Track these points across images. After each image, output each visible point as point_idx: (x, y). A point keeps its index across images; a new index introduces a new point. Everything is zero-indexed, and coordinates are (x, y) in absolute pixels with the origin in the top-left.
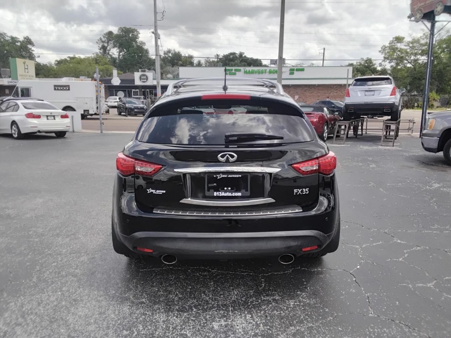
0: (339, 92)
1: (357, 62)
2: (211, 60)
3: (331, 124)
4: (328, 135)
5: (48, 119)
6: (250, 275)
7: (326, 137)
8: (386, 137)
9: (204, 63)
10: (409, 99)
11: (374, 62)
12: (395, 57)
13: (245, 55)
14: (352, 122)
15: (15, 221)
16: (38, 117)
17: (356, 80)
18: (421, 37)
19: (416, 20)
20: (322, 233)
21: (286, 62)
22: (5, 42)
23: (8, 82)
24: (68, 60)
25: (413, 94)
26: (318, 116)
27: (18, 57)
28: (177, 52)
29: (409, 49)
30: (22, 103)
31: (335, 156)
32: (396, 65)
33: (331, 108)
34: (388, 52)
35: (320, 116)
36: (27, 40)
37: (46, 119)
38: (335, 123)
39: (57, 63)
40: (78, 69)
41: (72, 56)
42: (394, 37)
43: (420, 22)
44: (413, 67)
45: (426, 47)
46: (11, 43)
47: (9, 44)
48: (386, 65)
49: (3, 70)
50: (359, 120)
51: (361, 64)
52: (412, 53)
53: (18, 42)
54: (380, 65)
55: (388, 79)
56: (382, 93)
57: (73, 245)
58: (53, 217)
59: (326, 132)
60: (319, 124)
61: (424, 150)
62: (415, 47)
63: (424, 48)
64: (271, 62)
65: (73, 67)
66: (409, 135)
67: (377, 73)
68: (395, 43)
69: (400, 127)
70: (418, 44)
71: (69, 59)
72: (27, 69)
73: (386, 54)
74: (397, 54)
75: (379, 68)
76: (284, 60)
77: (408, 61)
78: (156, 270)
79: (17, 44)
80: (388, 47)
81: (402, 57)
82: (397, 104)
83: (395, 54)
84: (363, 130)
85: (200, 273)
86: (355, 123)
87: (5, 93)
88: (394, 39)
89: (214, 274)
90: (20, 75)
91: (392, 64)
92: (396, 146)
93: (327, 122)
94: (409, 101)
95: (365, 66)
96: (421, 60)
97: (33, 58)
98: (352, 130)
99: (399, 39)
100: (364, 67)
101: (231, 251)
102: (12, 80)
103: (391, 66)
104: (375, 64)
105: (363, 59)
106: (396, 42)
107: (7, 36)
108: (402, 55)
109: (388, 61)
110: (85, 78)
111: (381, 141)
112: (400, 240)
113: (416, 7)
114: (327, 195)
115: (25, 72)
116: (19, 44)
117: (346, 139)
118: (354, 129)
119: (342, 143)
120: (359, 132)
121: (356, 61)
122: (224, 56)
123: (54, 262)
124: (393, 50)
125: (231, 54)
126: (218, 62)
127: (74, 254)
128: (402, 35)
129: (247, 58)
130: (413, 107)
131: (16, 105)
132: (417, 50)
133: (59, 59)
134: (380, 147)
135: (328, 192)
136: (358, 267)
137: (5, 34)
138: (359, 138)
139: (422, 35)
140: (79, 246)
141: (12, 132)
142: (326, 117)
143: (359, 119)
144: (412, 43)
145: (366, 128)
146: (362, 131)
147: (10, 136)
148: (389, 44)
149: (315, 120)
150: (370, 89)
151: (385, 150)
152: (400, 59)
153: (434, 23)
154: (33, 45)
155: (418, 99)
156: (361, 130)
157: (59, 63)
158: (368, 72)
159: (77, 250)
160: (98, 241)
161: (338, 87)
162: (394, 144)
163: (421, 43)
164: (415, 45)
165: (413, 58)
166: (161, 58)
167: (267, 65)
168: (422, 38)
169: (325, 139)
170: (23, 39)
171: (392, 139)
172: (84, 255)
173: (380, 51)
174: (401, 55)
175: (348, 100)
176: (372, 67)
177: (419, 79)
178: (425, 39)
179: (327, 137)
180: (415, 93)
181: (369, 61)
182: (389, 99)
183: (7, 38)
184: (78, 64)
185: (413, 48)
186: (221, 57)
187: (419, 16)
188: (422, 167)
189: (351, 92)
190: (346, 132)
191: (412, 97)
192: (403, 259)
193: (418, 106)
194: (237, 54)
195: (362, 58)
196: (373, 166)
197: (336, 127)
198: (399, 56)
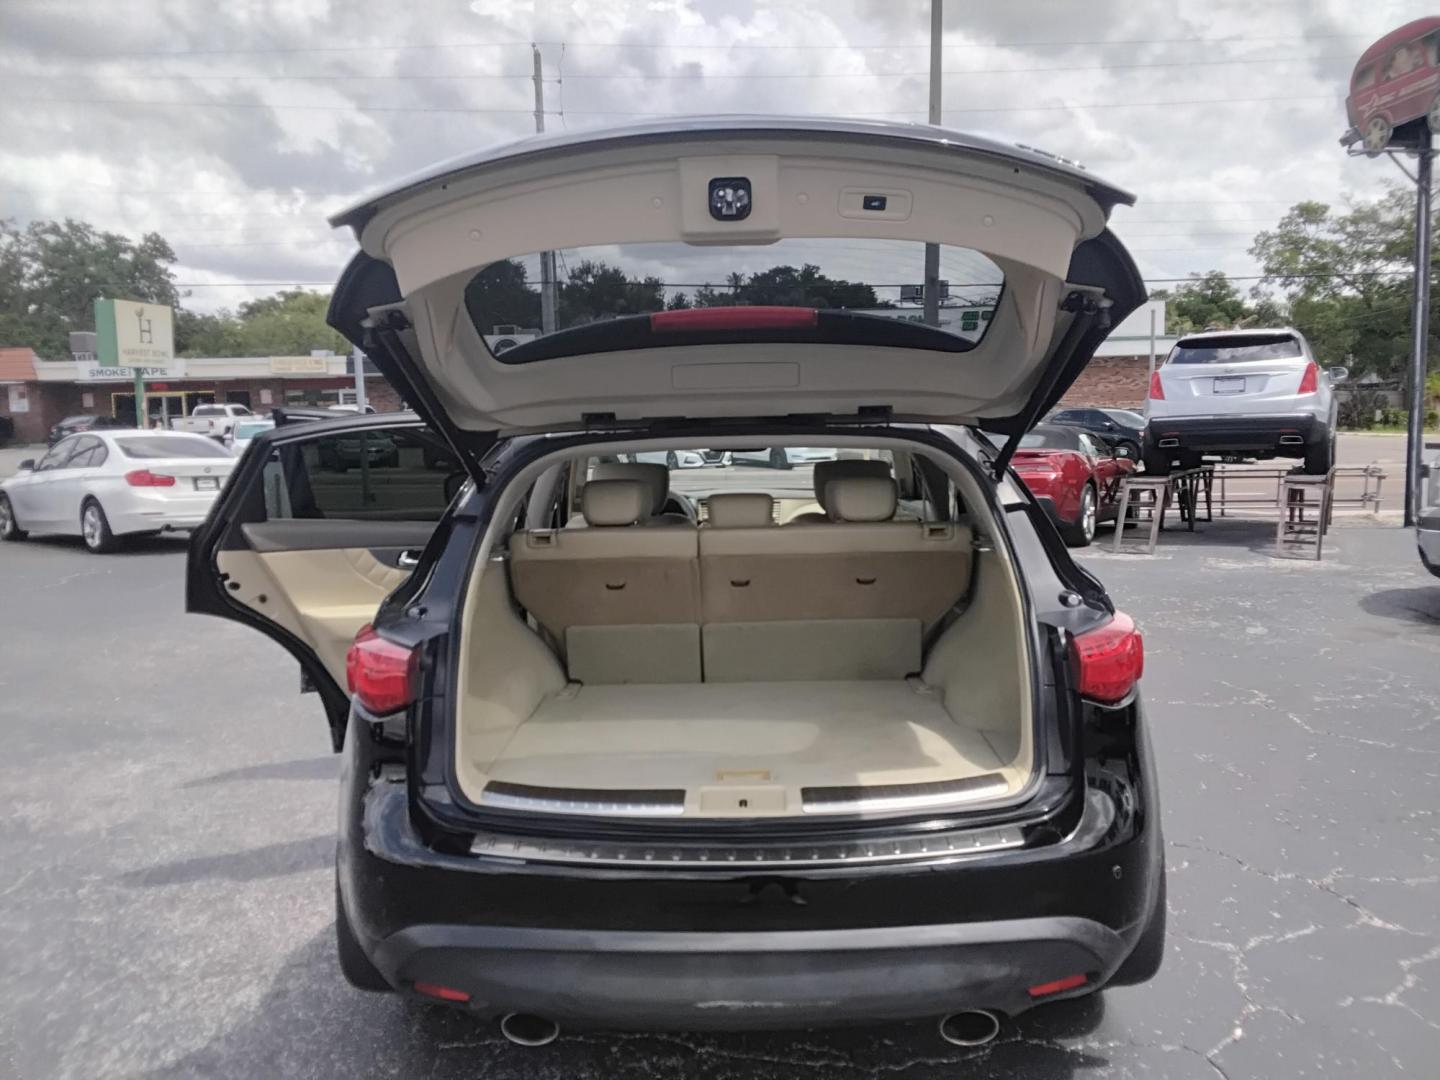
0: (1125, 380)
1: (1178, 286)
2: (716, 292)
3: (1106, 485)
4: (1097, 522)
5: (197, 488)
6: (836, 1070)
7: (1090, 532)
8: (1291, 528)
9: (694, 303)
10: (1354, 397)
11: (1234, 285)
12: (1300, 266)
13: (821, 273)
14: (1175, 480)
15: (39, 847)
16: (168, 481)
17: (1183, 345)
18: (1381, 203)
19: (1367, 150)
20: (1099, 926)
21: (951, 291)
22: (85, 251)
23: (92, 373)
24: (278, 303)
25: (1365, 381)
26: (1062, 463)
27: (125, 297)
28: (611, 270)
29: (1345, 240)
30: (118, 440)
31: (1137, 632)
32: (1306, 293)
33: (1102, 431)
34: (1277, 253)
35: (1068, 463)
36: (155, 243)
37: (190, 486)
38: (1117, 483)
39: (245, 310)
40: (309, 327)
41: (290, 289)
42: (1295, 204)
43: (1384, 156)
44: (1361, 296)
45: (1401, 233)
46: (103, 254)
47: (98, 256)
48: (1272, 294)
49: (76, 336)
50: (1198, 473)
51: (1190, 292)
52: (1356, 255)
53: (125, 250)
54: (1255, 293)
55: (1287, 338)
56: (1272, 385)
57: (217, 941)
58: (166, 832)
59: (1088, 513)
60: (1065, 489)
61: (1425, 570)
62: (1366, 234)
63: (1393, 236)
64: (902, 293)
65: (293, 324)
66: (1367, 517)
67: (1244, 318)
68: (1298, 224)
69: (1337, 493)
70: (1373, 226)
71: (282, 299)
72: (149, 332)
73: (1270, 259)
74: (1306, 257)
75: (1250, 304)
76: (944, 285)
77: (1344, 279)
78: (496, 1046)
79: (122, 256)
80: (1276, 237)
81: (1324, 267)
82: (1322, 419)
83: (1302, 258)
84: (1213, 505)
85: (655, 1060)
86: (1184, 484)
87: (81, 406)
88: (1296, 212)
89: (705, 1062)
90: (124, 352)
91: (1293, 289)
92: (1331, 557)
93: (1092, 481)
94: (1355, 406)
95: (1204, 297)
96: (1386, 274)
97: (172, 297)
98: (1177, 505)
99: (1311, 213)
100: (1200, 299)
101: (756, 1004)
102: (102, 365)
103: (1291, 297)
104: (1237, 291)
105: (1197, 275)
106: (1302, 220)
107: (94, 234)
108: (1325, 261)
109: (1279, 281)
110: (327, 355)
111: (1274, 542)
112: (1380, 918)
113: (1367, 110)
114: (1115, 787)
115: (142, 341)
116: (128, 257)
117: (1159, 536)
118: (1181, 500)
119: (1144, 548)
120: (1201, 511)
121: (1175, 283)
122: (757, 279)
123: (144, 1010)
124: (1292, 246)
125: (777, 271)
126: (736, 296)
127: (216, 974)
128: (1318, 199)
129: (829, 281)
130: (1368, 424)
131: (99, 446)
132: (1371, 242)
133: (251, 300)
134: (1275, 563)
135: (1117, 773)
136: (1238, 1032)
137: (87, 227)
138: (1201, 532)
139: (1384, 196)
140: (236, 946)
141: (83, 530)
142: (1088, 466)
143: (1197, 470)
144: (1354, 221)
145: (1223, 496)
146: (1209, 508)
147: (76, 543)
148: (1280, 227)
149: (1053, 476)
150: (1232, 371)
151: (1293, 571)
152: (1319, 274)
153: (1431, 158)
154: (172, 259)
155: (1385, 397)
156: (1205, 505)
157: (252, 311)
158: (1215, 315)
159: (226, 961)
160: (306, 924)
161: (1122, 364)
162: (1323, 552)
163: (1382, 220)
164: (1363, 227)
165: (1358, 268)
166: (560, 289)
167: (891, 302)
168: (1385, 206)
169: (1089, 536)
170: (142, 243)
171: (1314, 533)
172: (250, 982)
173: (1251, 251)
174: (1321, 261)
175: (1160, 410)
176: (1228, 300)
177: (1385, 335)
178: (1397, 210)
179: (1092, 530)
180: (1374, 378)
181: (1217, 282)
182: (1297, 403)
183: (93, 240)
184: (309, 313)
185: (1357, 236)
186: (745, 281)
187: (1376, 135)
188: (1428, 632)
189: (1166, 384)
190: (1156, 513)
191: (1365, 392)
192: (1401, 996)
193: (1385, 421)
194: (796, 271)
195: (1192, 274)
196: (1257, 629)
197: (1124, 496)
198: (1315, 262)
